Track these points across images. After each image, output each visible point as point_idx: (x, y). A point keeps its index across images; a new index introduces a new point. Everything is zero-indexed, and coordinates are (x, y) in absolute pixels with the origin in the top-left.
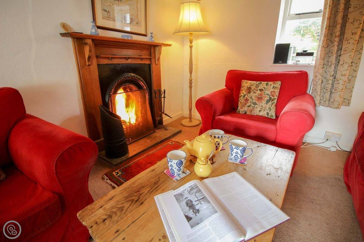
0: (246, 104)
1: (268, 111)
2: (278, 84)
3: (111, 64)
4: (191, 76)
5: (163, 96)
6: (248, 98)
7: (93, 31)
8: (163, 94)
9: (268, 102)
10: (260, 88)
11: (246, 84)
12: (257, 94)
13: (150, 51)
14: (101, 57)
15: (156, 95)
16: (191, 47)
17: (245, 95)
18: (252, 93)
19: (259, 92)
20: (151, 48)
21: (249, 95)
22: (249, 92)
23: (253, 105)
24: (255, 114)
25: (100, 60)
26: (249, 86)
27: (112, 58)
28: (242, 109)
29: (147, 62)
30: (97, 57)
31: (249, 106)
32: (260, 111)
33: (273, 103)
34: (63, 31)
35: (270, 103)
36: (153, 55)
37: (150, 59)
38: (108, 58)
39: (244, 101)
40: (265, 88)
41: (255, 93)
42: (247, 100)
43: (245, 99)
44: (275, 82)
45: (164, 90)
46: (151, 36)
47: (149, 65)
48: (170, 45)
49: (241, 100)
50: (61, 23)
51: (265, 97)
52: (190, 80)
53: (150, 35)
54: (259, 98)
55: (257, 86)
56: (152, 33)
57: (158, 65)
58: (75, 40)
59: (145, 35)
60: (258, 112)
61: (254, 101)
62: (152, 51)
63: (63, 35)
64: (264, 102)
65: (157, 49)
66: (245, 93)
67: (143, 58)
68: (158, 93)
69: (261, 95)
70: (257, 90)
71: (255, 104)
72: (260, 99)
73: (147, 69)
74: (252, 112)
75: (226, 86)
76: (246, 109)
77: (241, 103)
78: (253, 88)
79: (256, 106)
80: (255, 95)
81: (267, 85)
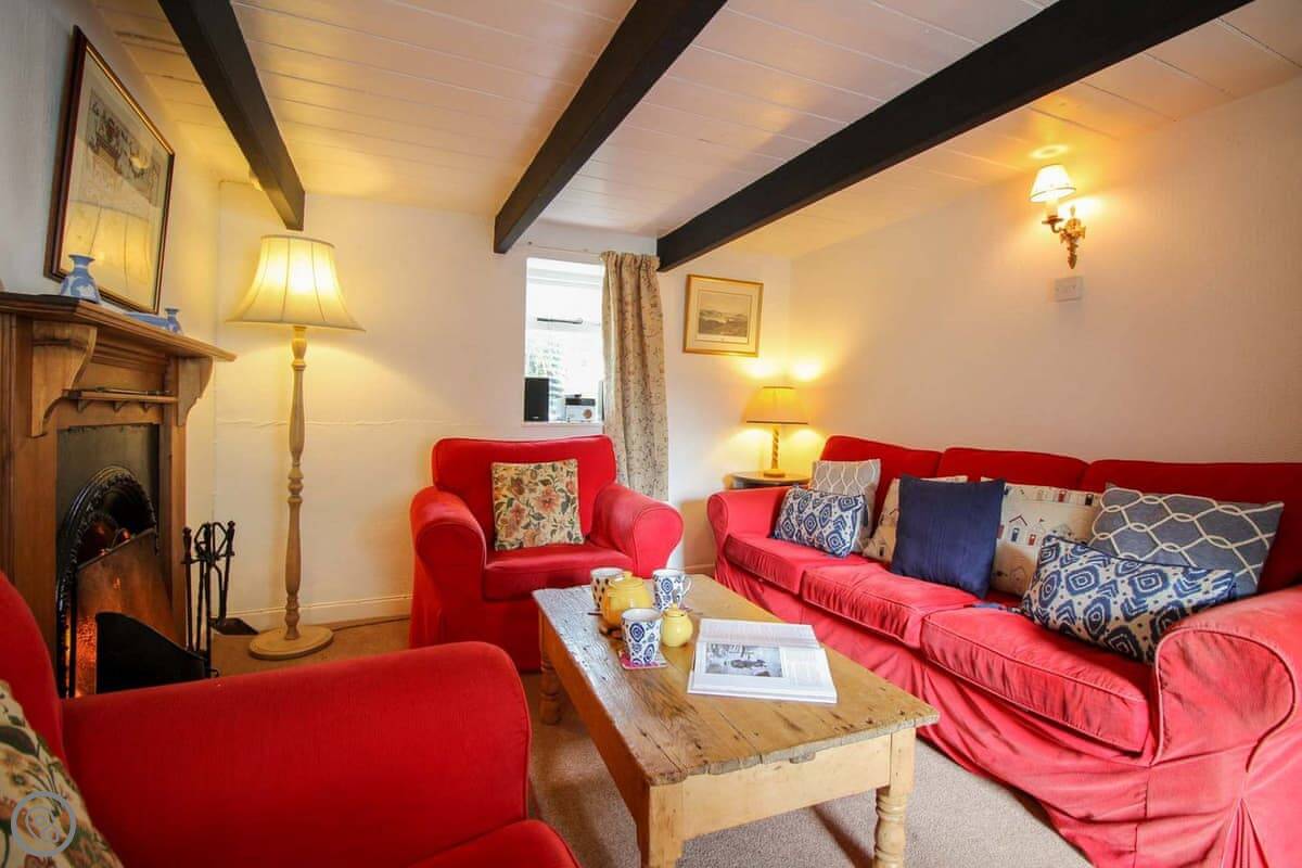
0: (518, 522)
1: (569, 530)
2: (573, 465)
4: (298, 466)
6: (521, 506)
9: (564, 508)
10: (539, 478)
11: (505, 471)
12: (538, 494)
16: (299, 369)
17: (511, 499)
18: (526, 491)
19: (541, 488)
21: (521, 497)
22: (521, 492)
23: (535, 522)
24: (544, 543)
26: (515, 477)
27: (89, 403)
28: (509, 538)
29: (155, 419)
31: (526, 527)
32: (553, 532)
33: (574, 509)
35: (569, 510)
36: (173, 389)
37: (162, 406)
40: (551, 476)
41: (532, 491)
42: (518, 511)
43: (512, 512)
44: (566, 461)
45: (231, 526)
46: (171, 320)
48: (231, 358)
49: (504, 514)
51: (557, 497)
52: (291, 477)
54: (545, 502)
55: (534, 474)
56: (173, 311)
57: (182, 430)
60: (548, 537)
61: (536, 511)
62: (171, 376)
64: (558, 509)
65: (191, 367)
66: (510, 496)
69: (547, 493)
70: (536, 484)
71: (539, 517)
72: (547, 503)
74: (536, 541)
75: (439, 484)
76: (520, 534)
77: (504, 521)
78: (526, 479)
79: (541, 521)
80: (534, 495)
81: (554, 470)
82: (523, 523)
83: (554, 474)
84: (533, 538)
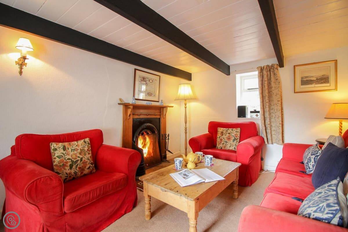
0: (221, 142)
1: (235, 147)
2: (239, 130)
3: (139, 118)
4: (186, 126)
5: (167, 138)
6: (222, 139)
7: (134, 101)
8: (168, 137)
9: (234, 140)
10: (228, 132)
11: (220, 130)
12: (227, 136)
13: (161, 110)
14: (135, 115)
15: (163, 137)
16: (186, 108)
17: (220, 137)
18: (224, 135)
19: (228, 135)
20: (161, 109)
21: (222, 136)
23: (225, 143)
24: (228, 149)
25: (134, 116)
26: (222, 131)
27: (140, 115)
28: (219, 146)
29: (158, 117)
30: (133, 114)
33: (237, 141)
34: (120, 102)
35: (235, 141)
36: (162, 112)
37: (160, 115)
38: (138, 115)
39: (220, 140)
40: (231, 132)
41: (226, 135)
44: (237, 129)
45: (169, 134)
46: (162, 102)
47: (160, 119)
48: (172, 107)
49: (218, 140)
50: (120, 98)
51: (232, 138)
52: (185, 128)
53: (160, 101)
54: (228, 138)
55: (227, 131)
56: (162, 100)
57: (165, 119)
58: (124, 106)
59: (158, 102)
60: (229, 147)
61: (226, 140)
62: (162, 110)
63: (119, 104)
64: (232, 141)
65: (165, 109)
66: (220, 136)
67: (156, 115)
68: (164, 136)
69: (229, 136)
70: (227, 134)
71: (227, 142)
73: (158, 121)
74: (226, 148)
75: (209, 131)
76: (221, 145)
77: (218, 142)
78: (224, 132)
79: (227, 143)
80: (226, 136)
81: (232, 130)
82: (222, 143)
83: (232, 132)
84: (225, 147)
